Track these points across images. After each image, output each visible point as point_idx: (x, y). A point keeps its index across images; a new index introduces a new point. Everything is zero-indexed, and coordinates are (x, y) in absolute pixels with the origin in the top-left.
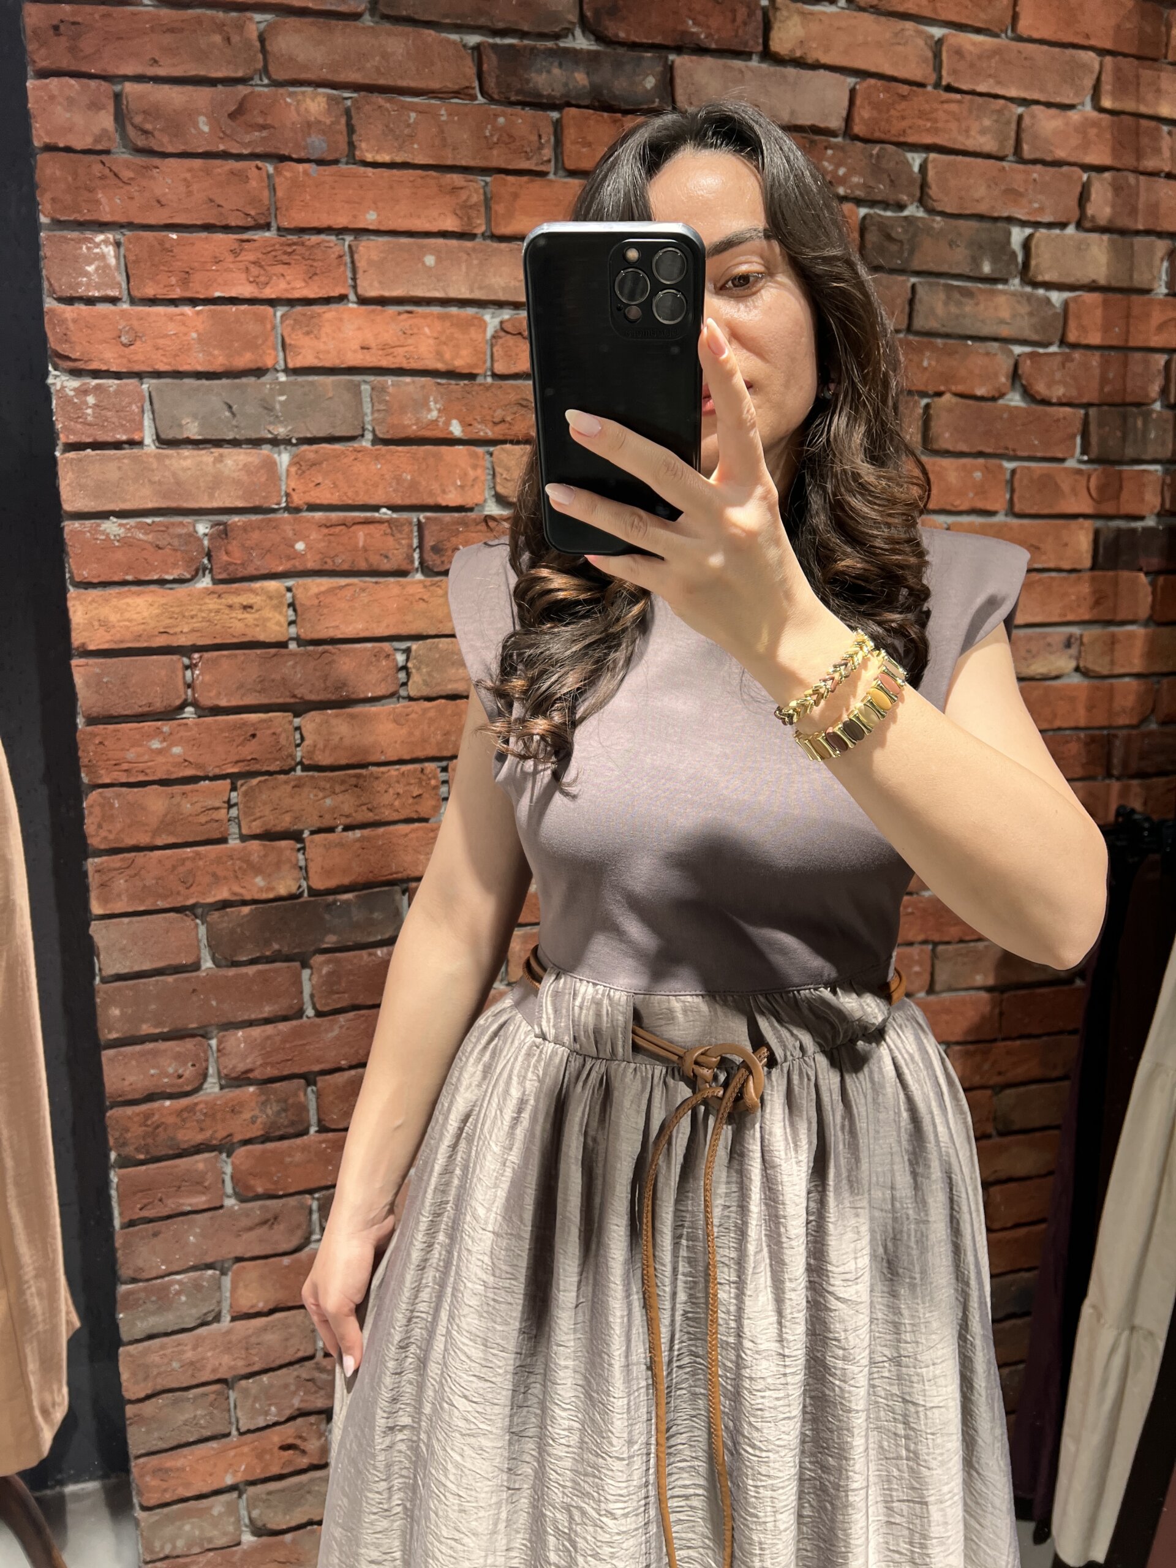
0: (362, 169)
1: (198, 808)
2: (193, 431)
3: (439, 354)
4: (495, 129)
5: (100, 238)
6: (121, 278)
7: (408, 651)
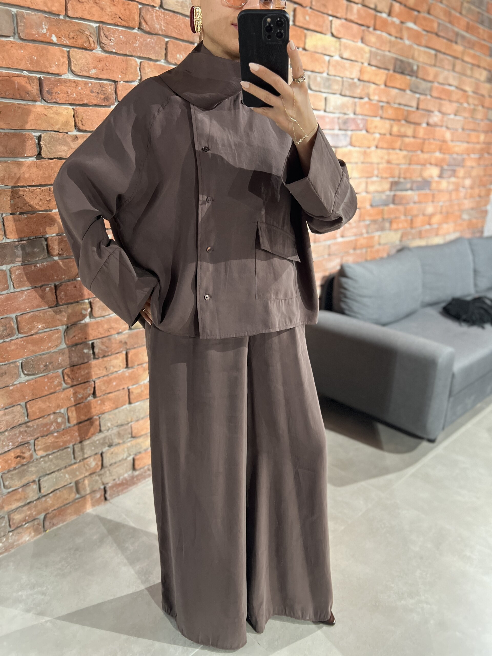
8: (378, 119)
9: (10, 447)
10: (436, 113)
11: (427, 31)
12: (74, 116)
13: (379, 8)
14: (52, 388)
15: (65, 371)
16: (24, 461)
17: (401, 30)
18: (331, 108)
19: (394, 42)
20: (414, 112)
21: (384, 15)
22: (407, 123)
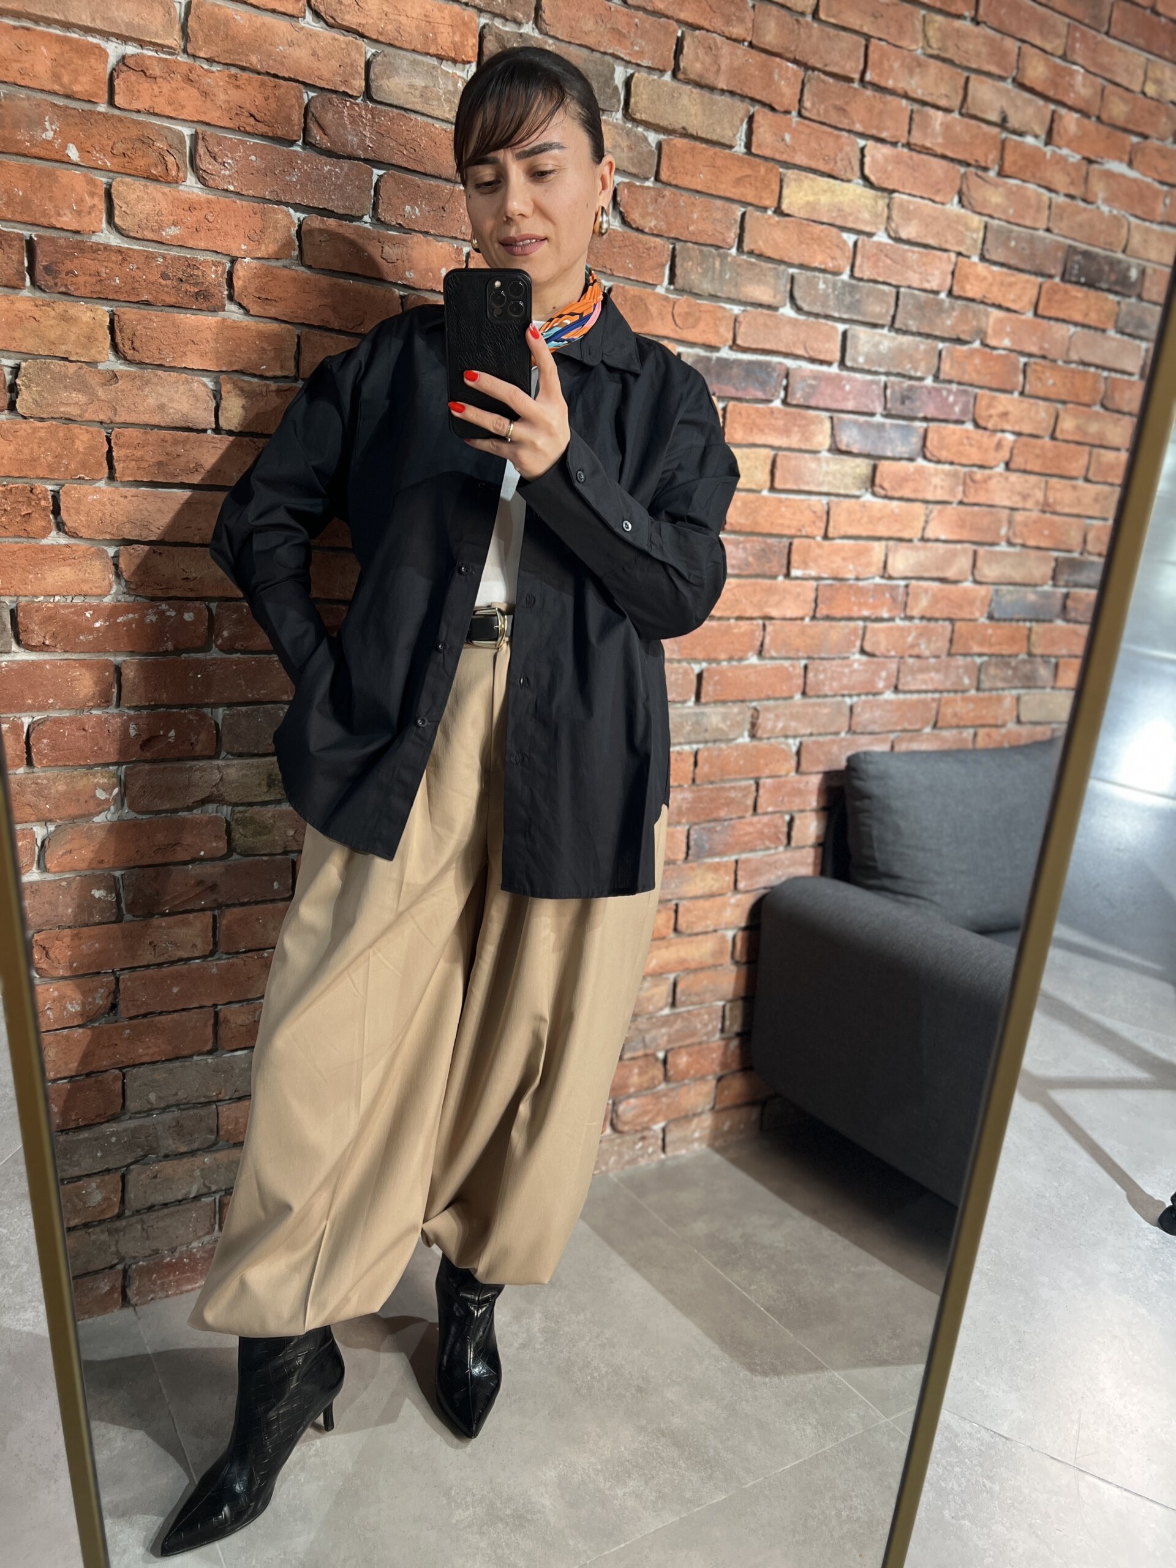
12: (110, 327)
13: (1014, 122)
15: (37, 936)
17: (1086, 179)
18: (861, 360)
19: (1062, 208)
20: (1133, 383)
21: (1029, 140)
22: (1107, 414)
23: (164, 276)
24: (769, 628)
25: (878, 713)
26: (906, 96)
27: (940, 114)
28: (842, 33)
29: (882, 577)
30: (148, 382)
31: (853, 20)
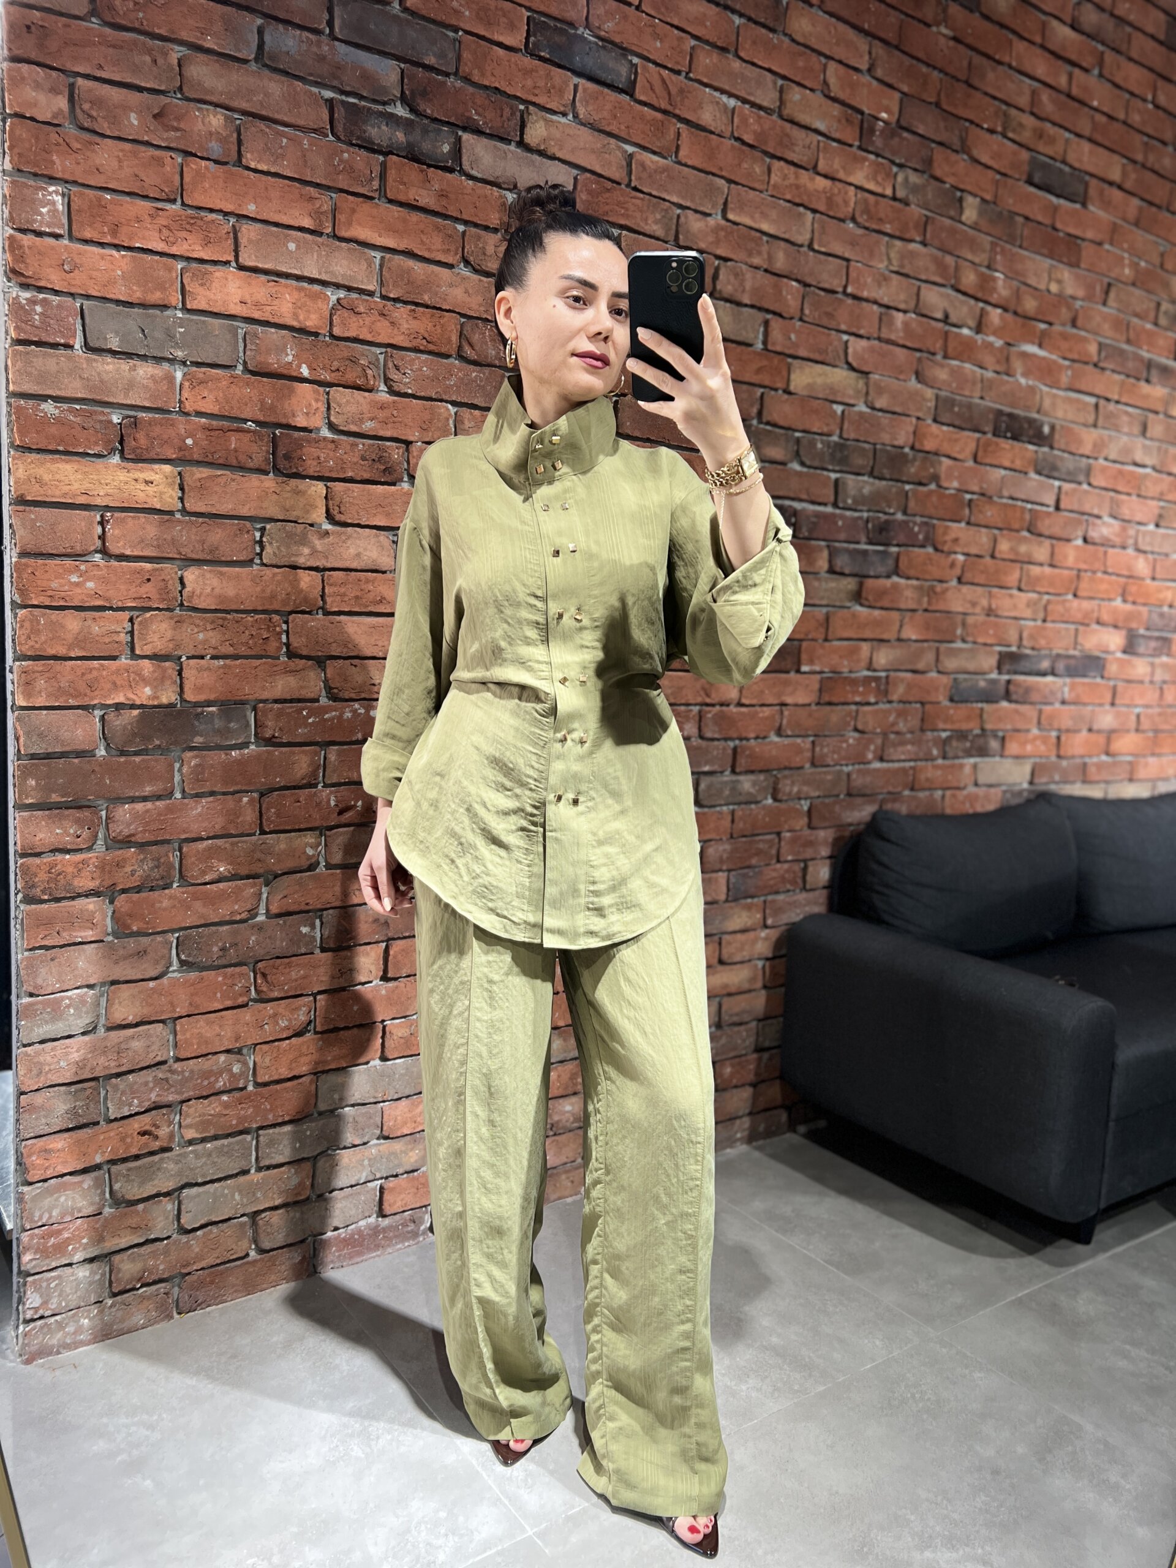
0: (246, 172)
1: (103, 630)
2: (114, 344)
3: (295, 316)
4: (341, 160)
5: (52, 189)
6: (65, 221)
7: (263, 530)
8: (963, 525)
9: (134, 1110)
10: (1107, 519)
11: (1073, 361)
12: (326, 498)
13: (953, 319)
14: (229, 999)
15: (260, 965)
16: (156, 1145)
17: (1008, 359)
18: (850, 501)
19: (991, 381)
20: (1048, 514)
21: (965, 331)
22: (1033, 537)
23: (363, 458)
24: (786, 713)
25: (868, 779)
26: (875, 302)
27: (901, 315)
28: (830, 259)
29: (869, 669)
30: (349, 537)
31: (838, 249)
